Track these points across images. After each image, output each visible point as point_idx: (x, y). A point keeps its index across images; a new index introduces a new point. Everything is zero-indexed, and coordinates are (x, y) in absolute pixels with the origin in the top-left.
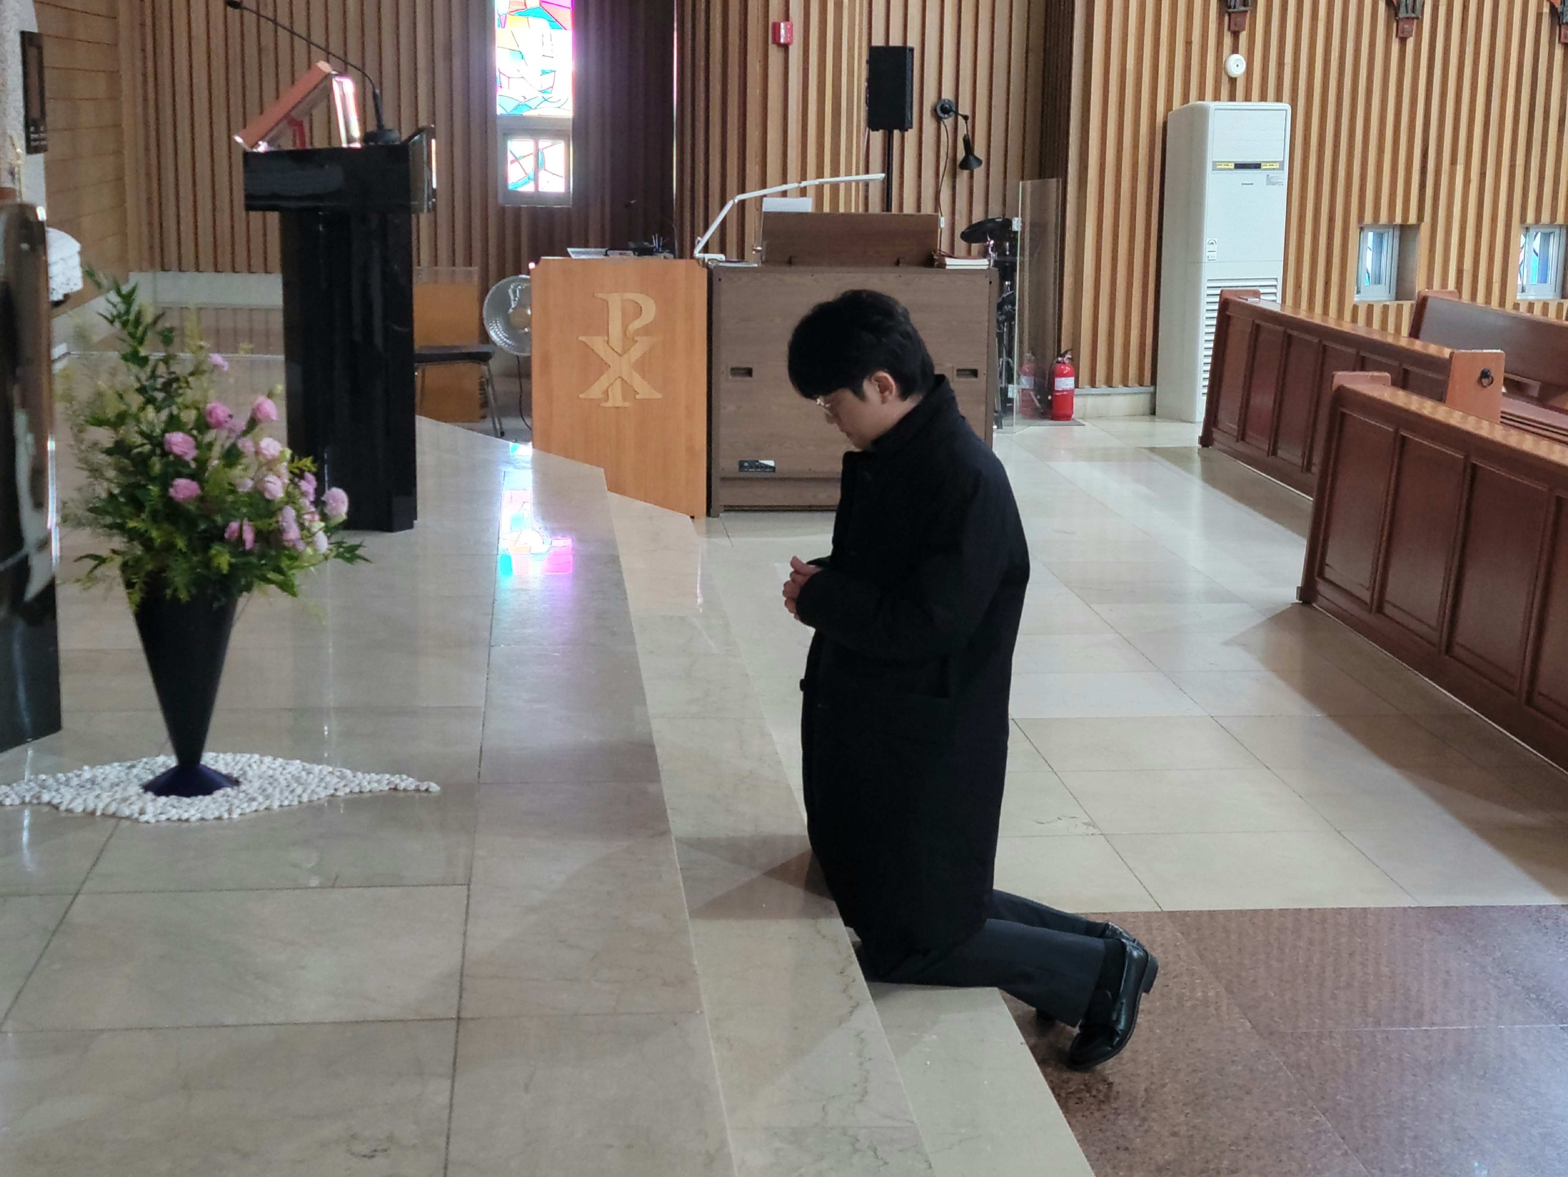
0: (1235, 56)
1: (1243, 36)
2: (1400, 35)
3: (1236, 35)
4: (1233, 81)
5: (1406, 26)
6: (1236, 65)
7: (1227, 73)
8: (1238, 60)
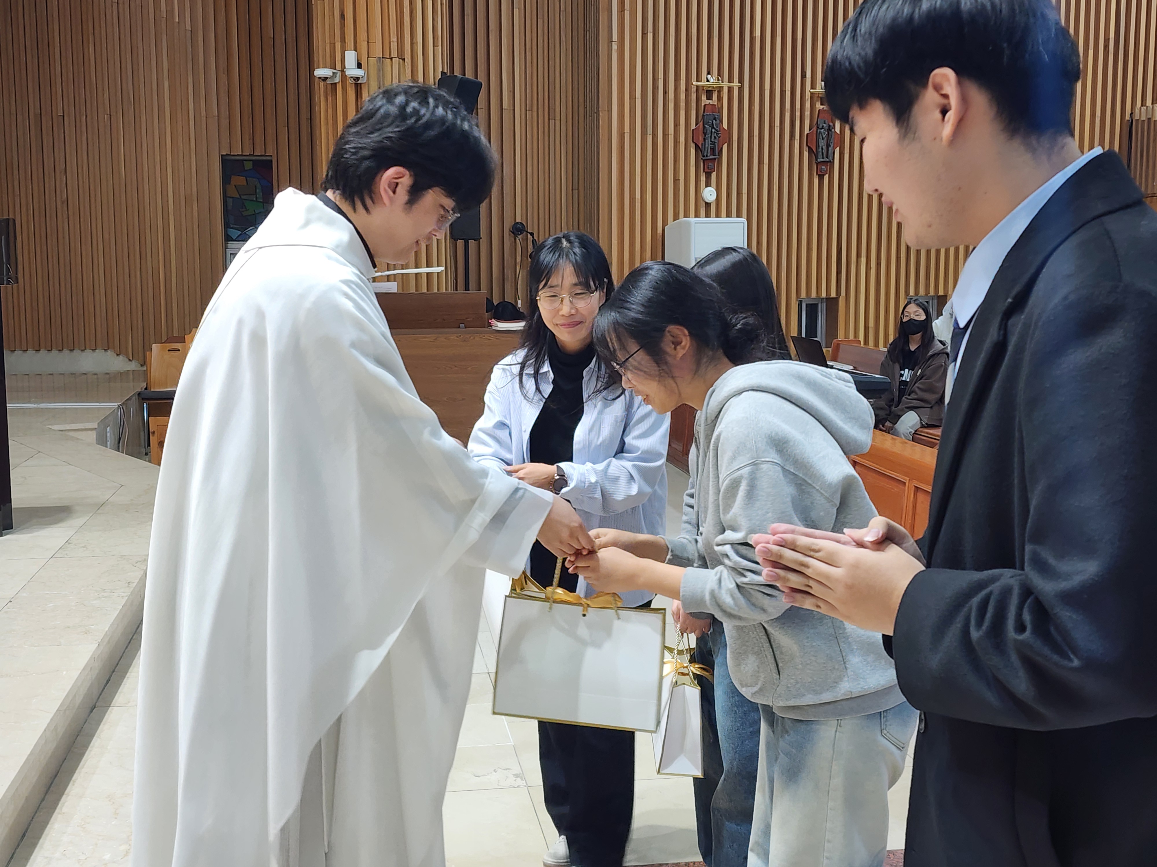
0: (709, 188)
1: (714, 175)
2: (819, 173)
3: (708, 175)
4: (708, 205)
5: (823, 167)
6: (709, 194)
7: (703, 200)
8: (711, 191)
